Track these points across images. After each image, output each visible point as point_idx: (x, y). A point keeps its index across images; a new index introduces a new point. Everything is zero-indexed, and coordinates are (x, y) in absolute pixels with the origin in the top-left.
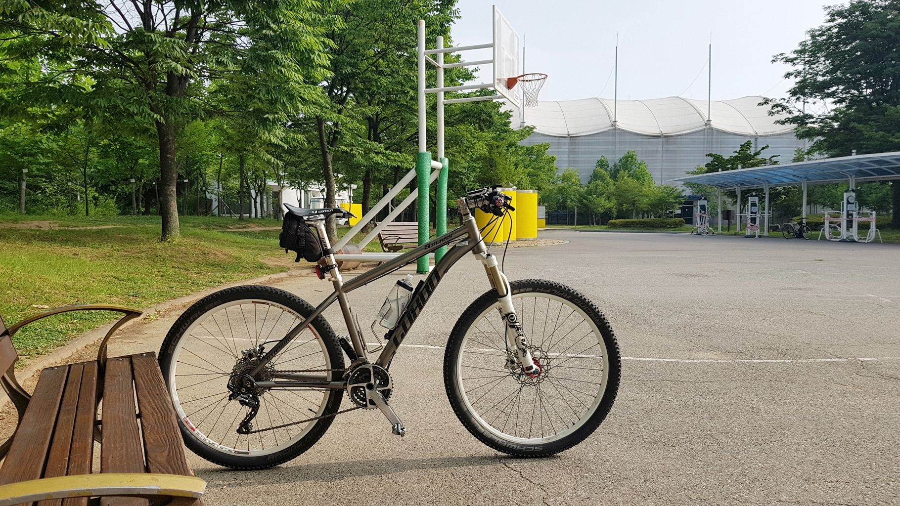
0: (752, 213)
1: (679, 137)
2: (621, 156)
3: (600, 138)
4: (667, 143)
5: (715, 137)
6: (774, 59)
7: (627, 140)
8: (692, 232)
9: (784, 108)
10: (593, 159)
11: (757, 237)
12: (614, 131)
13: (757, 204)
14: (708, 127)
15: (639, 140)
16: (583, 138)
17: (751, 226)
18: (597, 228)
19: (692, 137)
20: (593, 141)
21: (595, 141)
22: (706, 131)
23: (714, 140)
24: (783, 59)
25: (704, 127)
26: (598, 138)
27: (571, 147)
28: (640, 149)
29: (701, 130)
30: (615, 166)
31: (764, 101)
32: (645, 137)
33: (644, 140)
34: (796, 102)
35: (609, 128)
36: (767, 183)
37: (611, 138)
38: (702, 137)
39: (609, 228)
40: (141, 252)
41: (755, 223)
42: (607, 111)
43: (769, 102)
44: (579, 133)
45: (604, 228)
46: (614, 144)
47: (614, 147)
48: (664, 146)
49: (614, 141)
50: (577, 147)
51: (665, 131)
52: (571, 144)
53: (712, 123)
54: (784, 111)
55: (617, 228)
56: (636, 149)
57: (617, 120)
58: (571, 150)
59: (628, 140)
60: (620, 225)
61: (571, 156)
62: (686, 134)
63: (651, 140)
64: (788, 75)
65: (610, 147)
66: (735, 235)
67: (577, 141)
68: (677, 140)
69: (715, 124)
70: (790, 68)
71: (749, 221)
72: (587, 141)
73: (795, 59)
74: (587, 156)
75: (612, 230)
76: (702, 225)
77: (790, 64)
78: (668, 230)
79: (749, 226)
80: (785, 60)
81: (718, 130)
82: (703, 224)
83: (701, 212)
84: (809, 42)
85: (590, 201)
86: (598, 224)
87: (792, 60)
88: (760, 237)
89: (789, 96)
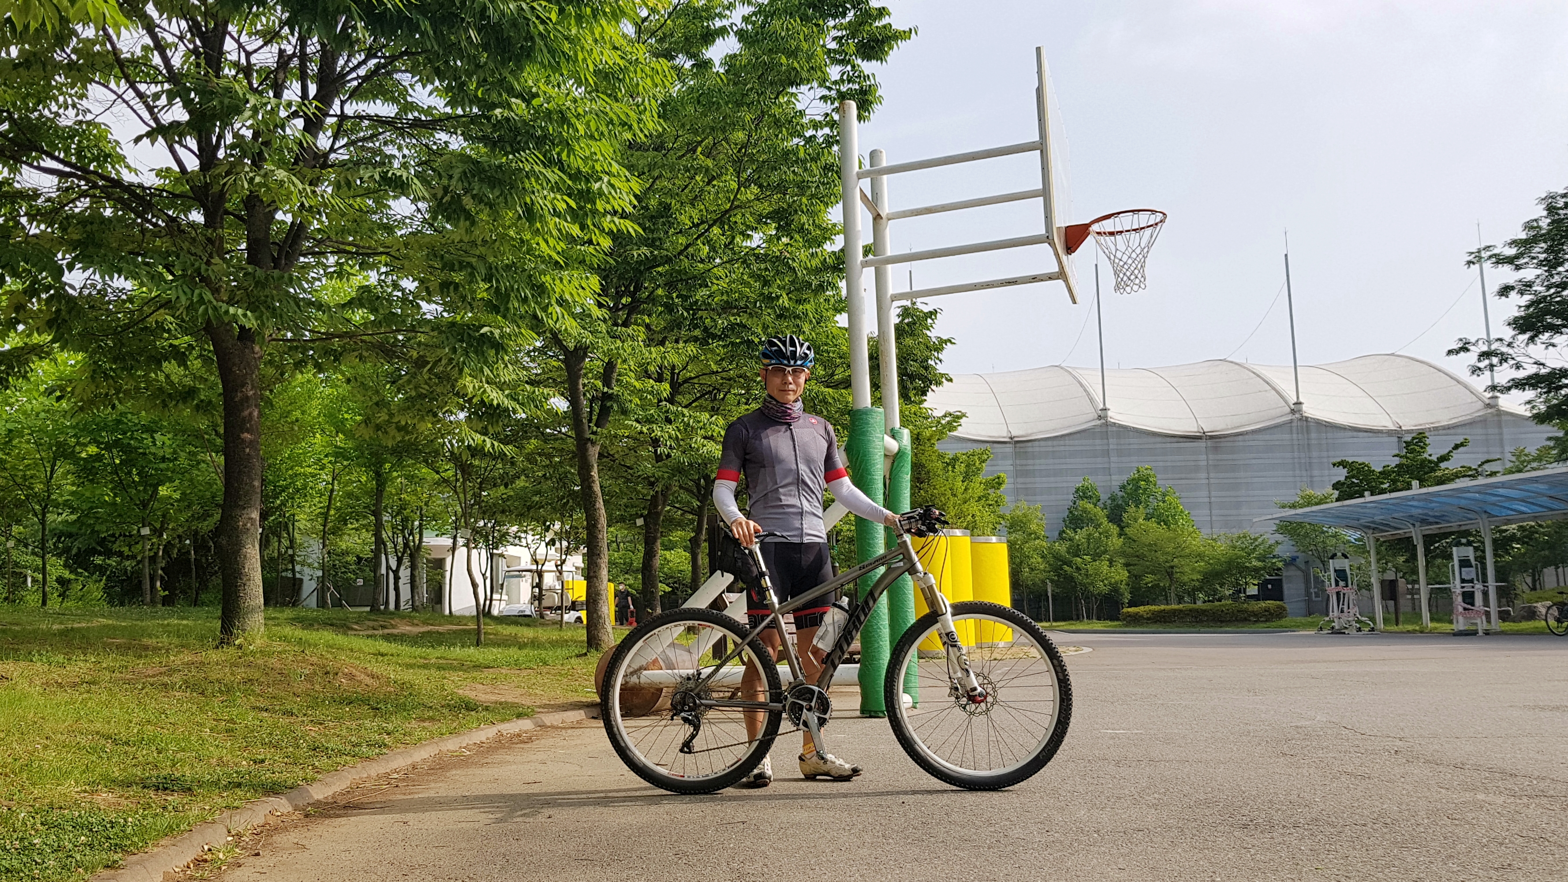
0: (1463, 581)
1: (1240, 438)
2: (1124, 478)
3: (1076, 442)
4: (1216, 449)
5: (1313, 435)
6: (1471, 258)
7: (1132, 447)
8: (1321, 629)
9: (1504, 358)
10: (1065, 485)
11: (1480, 633)
12: (1104, 429)
13: (1473, 562)
14: (1297, 416)
15: (1158, 446)
16: (1042, 443)
17: (1465, 609)
18: (1098, 625)
19: (1267, 437)
20: (1062, 448)
21: (1067, 448)
22: (1294, 424)
23: (1313, 442)
24: (1490, 257)
25: (1290, 417)
26: (1071, 442)
27: (1018, 462)
28: (1161, 464)
29: (1284, 424)
30: (1113, 498)
31: (1460, 345)
32: (1169, 439)
33: (1168, 445)
34: (1527, 344)
35: (1093, 423)
36: (1484, 516)
37: (1098, 442)
38: (1287, 437)
39: (1126, 626)
40: (171, 671)
41: (1473, 604)
42: (1085, 390)
43: (1471, 348)
44: (1031, 435)
45: (1115, 626)
46: (1107, 453)
47: (1106, 459)
48: (1211, 457)
49: (1106, 448)
50: (1030, 462)
51: (1208, 426)
52: (1017, 455)
53: (1304, 408)
54: (1505, 365)
55: (1141, 625)
56: (1154, 464)
57: (1108, 406)
58: (1019, 468)
59: (1136, 447)
60: (1148, 619)
61: (1020, 480)
62: (1254, 432)
63: (1182, 445)
64: (1505, 291)
65: (1099, 460)
66: (1422, 632)
67: (1030, 450)
68: (1237, 444)
69: (1310, 410)
70: (1507, 275)
71: (1460, 599)
72: (1051, 449)
73: (1517, 257)
74: (1052, 479)
75: (1131, 629)
76: (1342, 612)
77: (1507, 269)
78: (1254, 628)
79: (1461, 609)
80: (1494, 260)
81: (1319, 423)
82: (1346, 609)
83: (1337, 584)
84: (1544, 223)
85: (1078, 569)
86: (1099, 619)
87: (1510, 260)
88: (1487, 633)
89: (1514, 333)
